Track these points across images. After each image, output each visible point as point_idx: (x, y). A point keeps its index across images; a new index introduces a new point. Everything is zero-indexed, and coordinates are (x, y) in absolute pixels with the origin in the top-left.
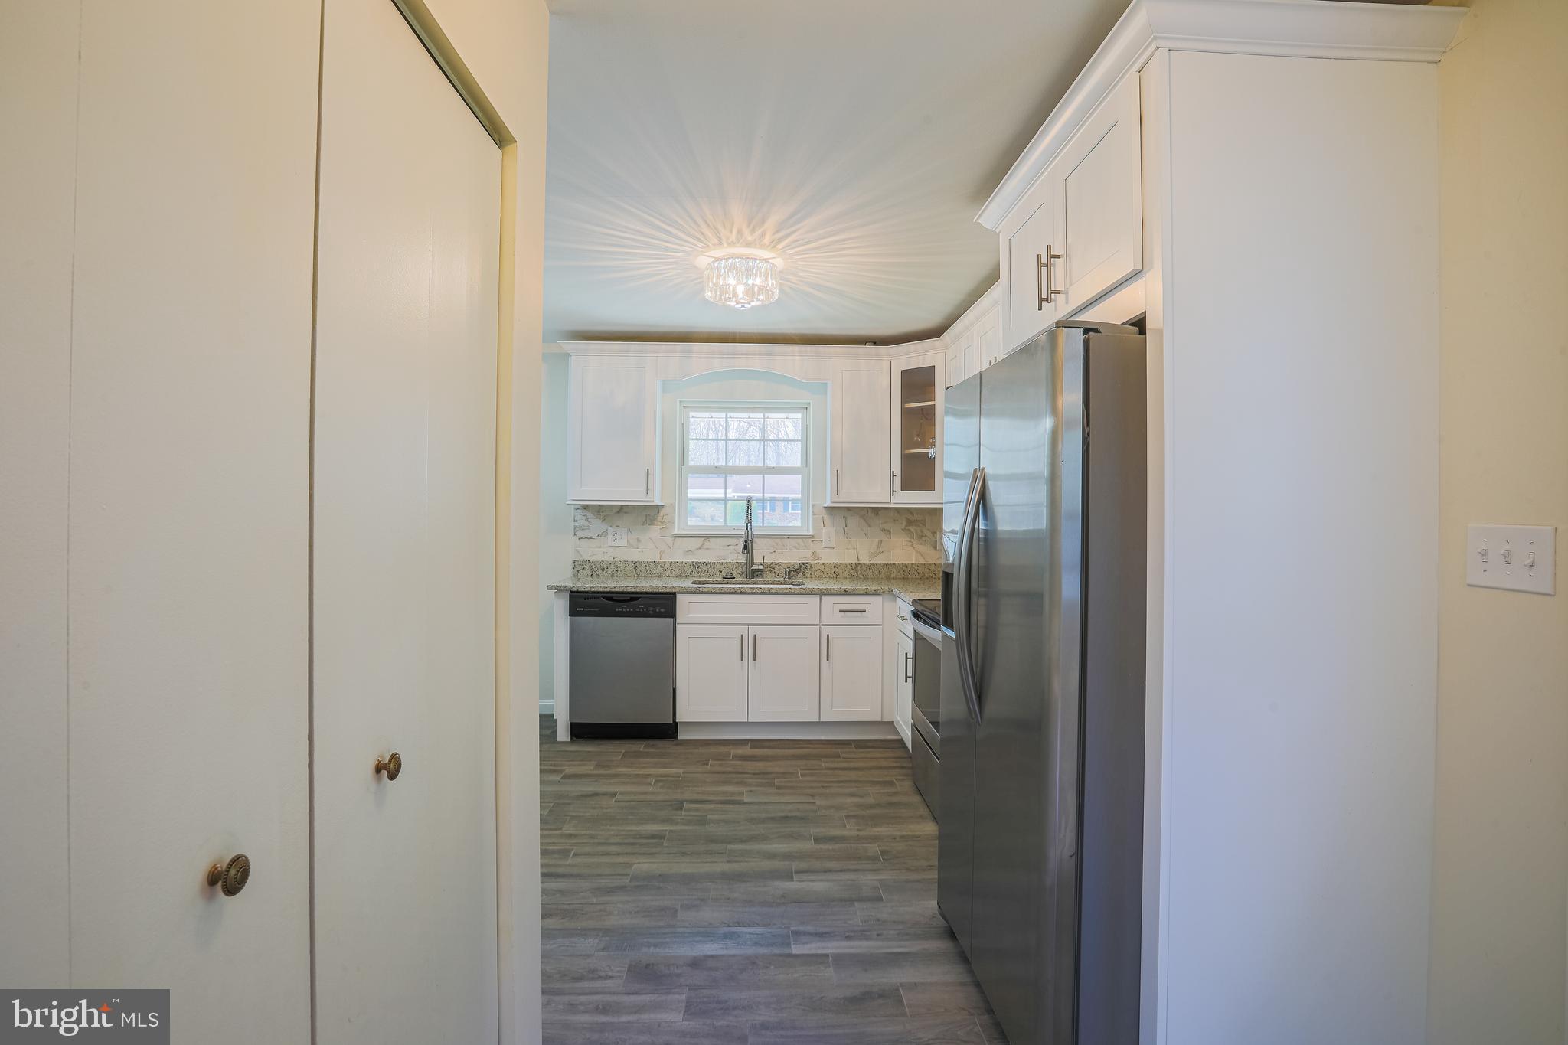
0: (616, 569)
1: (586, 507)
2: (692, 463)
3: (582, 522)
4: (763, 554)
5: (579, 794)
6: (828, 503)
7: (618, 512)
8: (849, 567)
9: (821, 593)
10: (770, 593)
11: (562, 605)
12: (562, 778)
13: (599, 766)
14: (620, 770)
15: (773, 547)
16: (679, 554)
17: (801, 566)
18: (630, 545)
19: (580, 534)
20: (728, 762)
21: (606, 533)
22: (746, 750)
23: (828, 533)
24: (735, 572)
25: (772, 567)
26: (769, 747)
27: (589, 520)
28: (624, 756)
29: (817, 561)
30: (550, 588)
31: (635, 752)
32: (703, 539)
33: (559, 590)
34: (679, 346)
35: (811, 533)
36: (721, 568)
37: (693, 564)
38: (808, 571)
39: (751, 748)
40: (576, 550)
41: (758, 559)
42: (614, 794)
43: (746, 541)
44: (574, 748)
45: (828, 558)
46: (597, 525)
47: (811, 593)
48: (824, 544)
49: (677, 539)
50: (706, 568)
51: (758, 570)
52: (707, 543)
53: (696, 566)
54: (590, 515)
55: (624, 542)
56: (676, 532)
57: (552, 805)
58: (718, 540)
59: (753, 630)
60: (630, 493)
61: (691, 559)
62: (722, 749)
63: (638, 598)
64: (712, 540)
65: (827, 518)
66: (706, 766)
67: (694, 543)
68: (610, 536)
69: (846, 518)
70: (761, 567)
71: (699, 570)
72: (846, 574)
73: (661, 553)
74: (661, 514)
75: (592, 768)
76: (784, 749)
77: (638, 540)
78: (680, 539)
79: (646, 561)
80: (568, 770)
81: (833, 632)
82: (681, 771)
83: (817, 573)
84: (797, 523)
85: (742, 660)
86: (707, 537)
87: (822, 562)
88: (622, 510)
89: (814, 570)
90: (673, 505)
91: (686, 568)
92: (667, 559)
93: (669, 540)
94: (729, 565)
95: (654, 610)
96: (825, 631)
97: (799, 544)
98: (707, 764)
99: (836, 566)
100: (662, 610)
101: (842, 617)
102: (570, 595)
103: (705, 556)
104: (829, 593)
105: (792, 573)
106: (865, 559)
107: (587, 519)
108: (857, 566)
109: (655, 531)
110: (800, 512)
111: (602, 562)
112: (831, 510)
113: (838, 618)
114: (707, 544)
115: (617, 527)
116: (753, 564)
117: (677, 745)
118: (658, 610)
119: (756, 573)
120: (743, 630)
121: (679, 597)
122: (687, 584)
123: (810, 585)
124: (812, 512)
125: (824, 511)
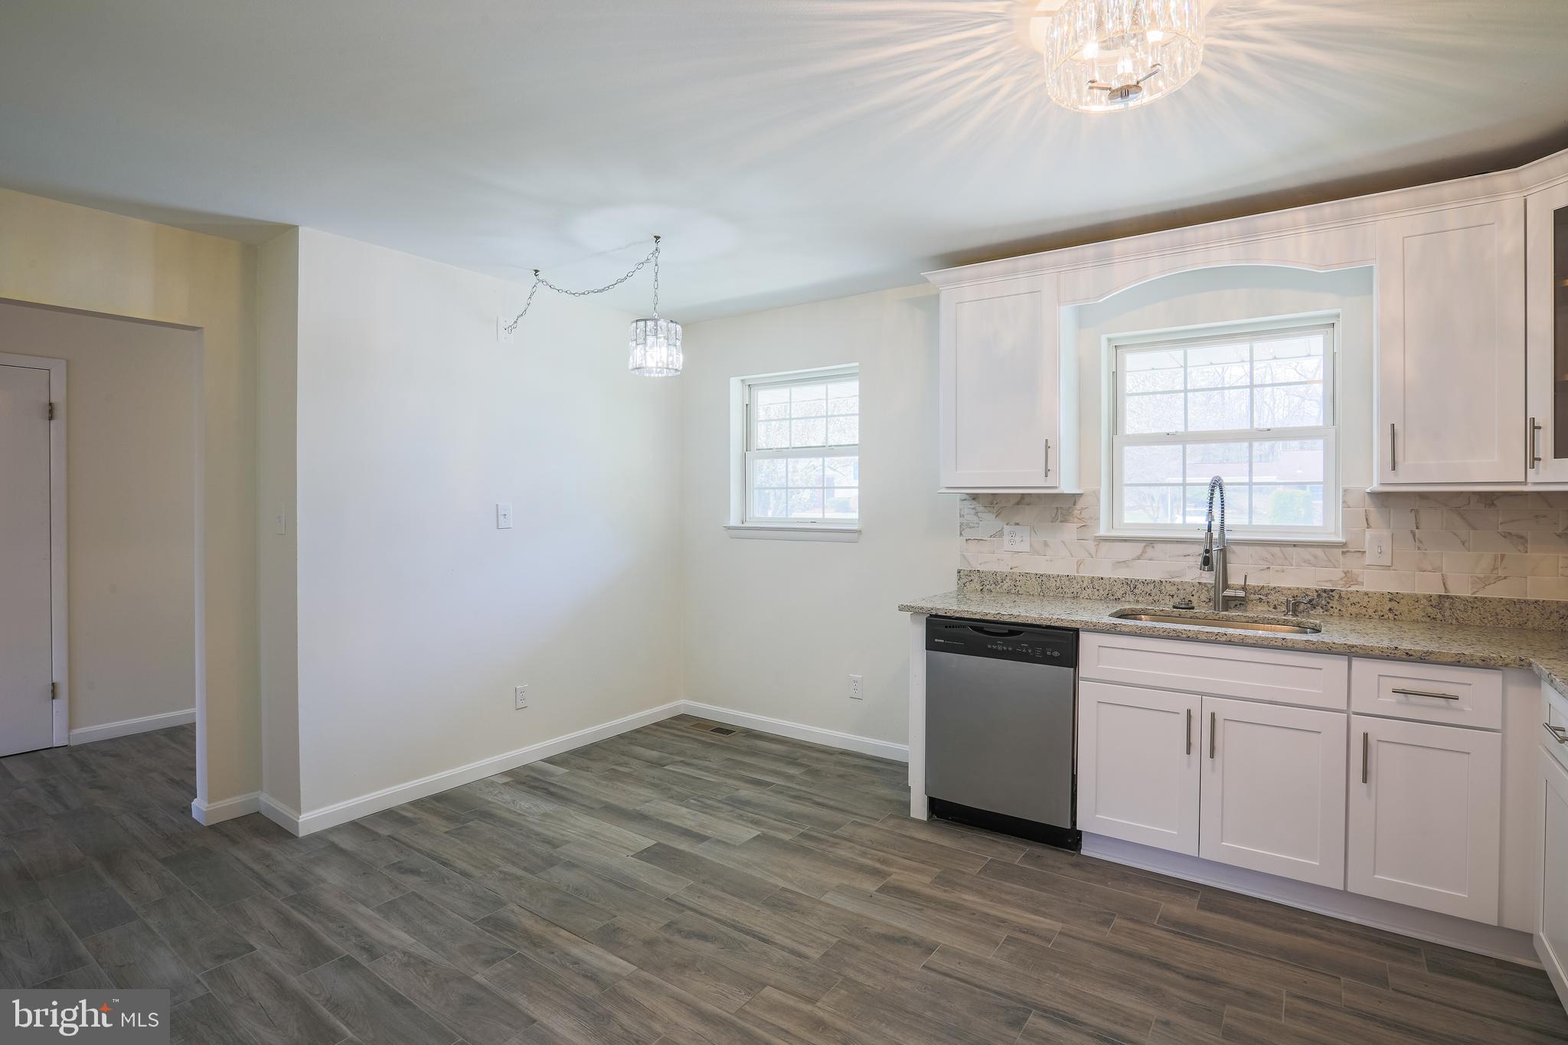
0: (1013, 585)
1: (975, 497)
2: (1129, 431)
3: (971, 518)
4: (1242, 572)
5: (883, 930)
6: (1375, 486)
7: (1018, 504)
8: (1424, 601)
9: (1351, 653)
10: (1243, 643)
11: (917, 633)
12: (876, 891)
13: (942, 880)
14: (966, 897)
15: (1265, 560)
16: (1105, 567)
17: (1319, 596)
18: (1034, 551)
19: (968, 533)
20: (1147, 930)
21: (1000, 533)
22: (1185, 909)
23: (1376, 540)
24: (1196, 597)
25: (1263, 594)
26: (1237, 915)
27: (979, 514)
28: (984, 870)
29: (1353, 588)
30: (902, 608)
31: (1005, 864)
32: (1143, 545)
33: (915, 611)
34: (1090, 250)
35: (1340, 539)
36: (1173, 590)
37: (1127, 582)
38: (1334, 603)
39: (1200, 907)
40: (963, 555)
41: (1236, 580)
42: (929, 949)
43: (1207, 551)
44: (924, 835)
45: (1374, 582)
46: (990, 522)
47: (1329, 650)
48: (1368, 559)
49: (1102, 544)
50: (1148, 589)
51: (1235, 598)
52: (1149, 550)
53: (1131, 585)
54: (980, 508)
55: (1025, 547)
56: (1103, 531)
57: (834, 940)
58: (1169, 546)
59: (1211, 705)
60: (1024, 477)
61: (1123, 574)
62: (1148, 895)
63: (1021, 632)
64: (1158, 546)
65: (1374, 516)
66: (1105, 929)
67: (1127, 551)
68: (1006, 538)
69: (1417, 512)
70: (1241, 594)
71: (1136, 591)
72: (1418, 614)
73: (1079, 564)
74: (1078, 506)
75: (928, 880)
76: (1264, 925)
77: (1046, 544)
78: (1108, 544)
79: (1055, 573)
80: (899, 877)
81: (1378, 729)
82: (1058, 926)
83: (1354, 610)
84: (1317, 521)
85: (1188, 753)
86: (1151, 542)
87: (1364, 589)
88: (1023, 500)
89: (1346, 602)
90: (1096, 495)
91: (1115, 588)
92: (1087, 573)
93: (1091, 545)
94: (1186, 586)
95: (1044, 653)
96: (1360, 725)
97: (1315, 557)
98: (1106, 923)
99: (1393, 598)
100: (1056, 654)
101: (1399, 703)
102: (927, 620)
103: (1147, 571)
104: (1368, 654)
105: (1302, 607)
106: (1462, 589)
107: (976, 514)
108: (1442, 601)
109: (1069, 532)
110: (1321, 502)
111: (995, 573)
112: (1384, 499)
113: (1389, 703)
114: (1150, 552)
115: (1017, 524)
116: (1226, 586)
117: (1075, 865)
118: (1049, 653)
119: (1228, 603)
120: (1193, 702)
121: (1083, 636)
122: (1103, 615)
123: (1334, 633)
124: (1344, 502)
125: (1367, 497)
